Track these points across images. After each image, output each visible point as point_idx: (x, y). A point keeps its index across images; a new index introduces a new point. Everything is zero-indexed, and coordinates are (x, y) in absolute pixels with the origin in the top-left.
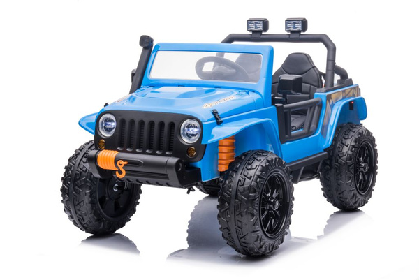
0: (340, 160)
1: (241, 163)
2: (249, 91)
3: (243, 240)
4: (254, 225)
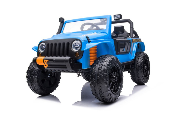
0: (138, 65)
1: (99, 60)
3: (102, 95)
4: (107, 88)
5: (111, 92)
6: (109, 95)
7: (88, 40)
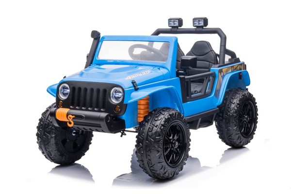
0: (228, 113)
1: (151, 116)
2: (159, 67)
3: (152, 168)
4: (159, 158)
5: (166, 165)
6: (162, 168)
7: (135, 87)
